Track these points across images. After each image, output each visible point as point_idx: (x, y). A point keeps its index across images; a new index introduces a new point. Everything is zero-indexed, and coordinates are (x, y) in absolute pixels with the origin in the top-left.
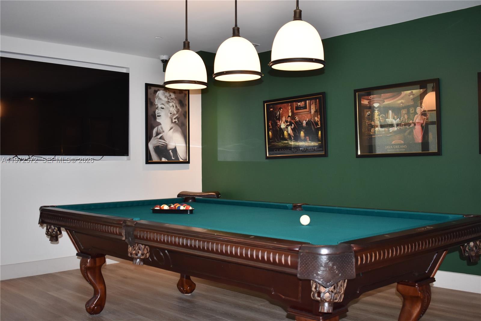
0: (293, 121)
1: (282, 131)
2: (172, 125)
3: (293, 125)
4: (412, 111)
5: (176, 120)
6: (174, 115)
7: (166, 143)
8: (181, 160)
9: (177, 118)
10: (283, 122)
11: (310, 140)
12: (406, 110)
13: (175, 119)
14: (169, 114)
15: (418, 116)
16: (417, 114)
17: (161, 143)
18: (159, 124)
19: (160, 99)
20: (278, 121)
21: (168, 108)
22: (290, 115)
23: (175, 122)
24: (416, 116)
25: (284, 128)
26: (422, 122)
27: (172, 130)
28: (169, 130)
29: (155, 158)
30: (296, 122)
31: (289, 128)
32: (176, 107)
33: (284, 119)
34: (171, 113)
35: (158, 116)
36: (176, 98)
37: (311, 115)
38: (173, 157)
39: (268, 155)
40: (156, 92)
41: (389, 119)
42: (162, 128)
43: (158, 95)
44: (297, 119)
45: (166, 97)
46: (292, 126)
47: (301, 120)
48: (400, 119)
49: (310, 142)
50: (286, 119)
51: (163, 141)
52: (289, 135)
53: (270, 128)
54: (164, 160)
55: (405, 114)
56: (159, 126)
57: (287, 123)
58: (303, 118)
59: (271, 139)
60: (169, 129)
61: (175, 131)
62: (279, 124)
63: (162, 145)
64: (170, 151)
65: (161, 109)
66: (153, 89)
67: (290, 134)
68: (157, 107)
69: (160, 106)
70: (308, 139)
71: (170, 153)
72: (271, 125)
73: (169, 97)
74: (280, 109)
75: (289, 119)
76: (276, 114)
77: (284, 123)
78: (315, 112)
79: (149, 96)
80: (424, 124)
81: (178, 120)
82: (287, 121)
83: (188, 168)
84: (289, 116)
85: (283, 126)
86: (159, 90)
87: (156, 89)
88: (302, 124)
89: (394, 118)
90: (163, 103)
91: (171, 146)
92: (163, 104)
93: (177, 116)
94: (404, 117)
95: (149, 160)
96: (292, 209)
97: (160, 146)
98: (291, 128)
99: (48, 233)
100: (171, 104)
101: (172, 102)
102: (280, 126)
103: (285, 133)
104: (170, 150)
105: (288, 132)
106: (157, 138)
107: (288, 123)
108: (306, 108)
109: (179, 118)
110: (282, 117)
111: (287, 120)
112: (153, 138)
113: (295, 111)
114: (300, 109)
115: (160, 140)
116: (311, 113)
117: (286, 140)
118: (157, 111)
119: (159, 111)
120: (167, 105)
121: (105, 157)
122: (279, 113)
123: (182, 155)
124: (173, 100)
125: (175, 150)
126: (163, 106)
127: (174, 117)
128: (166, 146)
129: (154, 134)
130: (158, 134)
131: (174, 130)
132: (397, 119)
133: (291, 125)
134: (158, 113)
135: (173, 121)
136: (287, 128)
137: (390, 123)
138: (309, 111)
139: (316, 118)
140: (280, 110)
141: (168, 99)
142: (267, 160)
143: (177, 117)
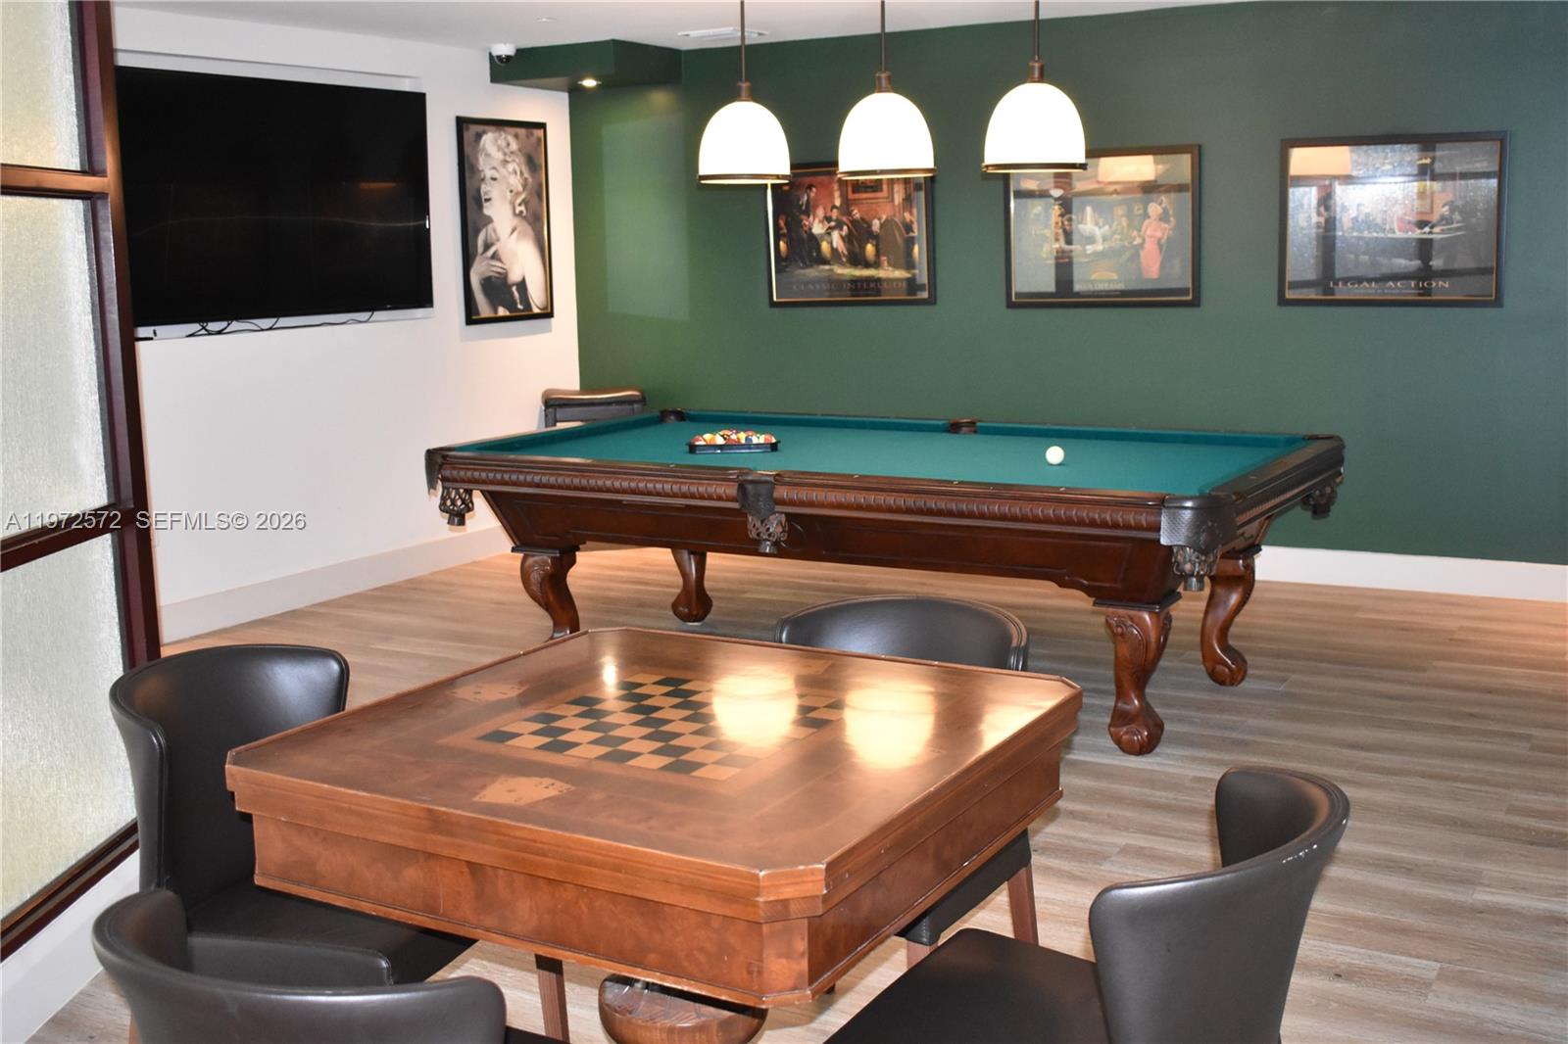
0: (844, 219)
1: (814, 241)
2: (516, 221)
3: (845, 228)
4: (1138, 209)
5: (523, 208)
6: (518, 194)
7: (504, 269)
8: (536, 310)
9: (525, 202)
10: (817, 221)
11: (890, 265)
12: (1125, 207)
13: (520, 205)
14: (508, 194)
15: (1150, 223)
16: (1149, 217)
17: (494, 269)
18: (489, 220)
19: (488, 155)
20: (803, 217)
21: (504, 177)
22: (838, 202)
23: (521, 212)
24: (1147, 221)
25: (821, 235)
26: (1159, 234)
27: (515, 234)
28: (509, 233)
29: (484, 309)
30: (854, 222)
31: (835, 235)
32: (522, 173)
33: (820, 212)
34: (511, 191)
35: (488, 200)
36: (520, 150)
37: (894, 206)
38: (521, 304)
39: (775, 299)
40: (479, 136)
41: (1086, 224)
42: (495, 231)
43: (484, 145)
44: (856, 214)
45: (499, 148)
46: (841, 229)
47: (866, 217)
48: (1110, 226)
49: (890, 269)
50: (826, 213)
51: (499, 264)
52: (834, 251)
53: (782, 232)
54: (502, 312)
55: (1122, 216)
56: (490, 227)
57: (829, 223)
58: (873, 212)
59: (787, 259)
60: (510, 230)
61: (522, 236)
62: (807, 223)
63: (497, 275)
64: (514, 289)
65: (493, 182)
66: (474, 129)
67: (836, 250)
68: (482, 176)
69: (489, 173)
70: (886, 263)
71: (513, 293)
72: (786, 224)
73: (506, 150)
74: (810, 187)
75: (835, 214)
76: (799, 200)
77: (821, 222)
78: (903, 200)
79: (467, 150)
80: (1164, 241)
81: (527, 209)
82: (828, 219)
83: (549, 330)
84: (834, 207)
85: (818, 229)
86: (484, 132)
87: (479, 128)
88: (870, 226)
89: (1097, 224)
90: (495, 165)
91: (514, 277)
92: (494, 168)
93: (523, 196)
94: (1119, 224)
95: (472, 317)
96: (949, 431)
97: (493, 279)
98: (841, 236)
99: (443, 507)
100: (511, 167)
101: (514, 161)
102: (810, 229)
103: (825, 246)
104: (513, 285)
105: (831, 243)
106: (487, 258)
107: (833, 224)
108: (881, 190)
109: (529, 201)
110: (816, 207)
111: (828, 215)
112: (478, 258)
113: (851, 196)
114: (866, 192)
115: (494, 263)
116: (893, 201)
117: (825, 262)
118: (483, 186)
119: (488, 188)
120: (503, 171)
121: (379, 315)
122: (806, 198)
123: (537, 297)
124: (513, 157)
125: (522, 286)
126: (495, 174)
127: (519, 201)
128: (504, 277)
129: (480, 249)
130: (487, 246)
131: (519, 233)
132: (1104, 225)
133: (839, 226)
134: (486, 193)
135: (517, 212)
136: (829, 234)
137: (1088, 234)
138: (888, 198)
139: (907, 215)
140: (811, 189)
141: (505, 154)
142: (775, 310)
143: (523, 201)
